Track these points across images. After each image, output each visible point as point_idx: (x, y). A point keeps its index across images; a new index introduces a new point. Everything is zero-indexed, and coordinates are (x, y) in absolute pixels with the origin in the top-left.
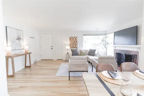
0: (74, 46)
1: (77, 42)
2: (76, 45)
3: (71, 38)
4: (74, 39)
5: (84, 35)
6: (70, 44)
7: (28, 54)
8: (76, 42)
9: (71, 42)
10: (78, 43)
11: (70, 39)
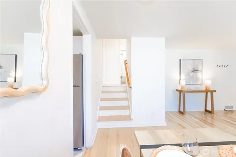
7: (210, 91)
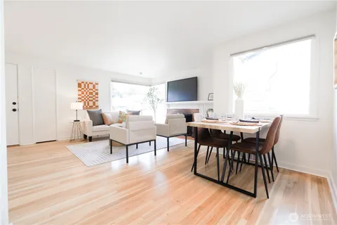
0: (91, 104)
1: (97, 94)
2: (94, 103)
3: (83, 85)
4: (91, 86)
5: (113, 81)
6: (79, 98)
8: (94, 93)
9: (83, 93)
10: (99, 96)
11: (79, 85)
